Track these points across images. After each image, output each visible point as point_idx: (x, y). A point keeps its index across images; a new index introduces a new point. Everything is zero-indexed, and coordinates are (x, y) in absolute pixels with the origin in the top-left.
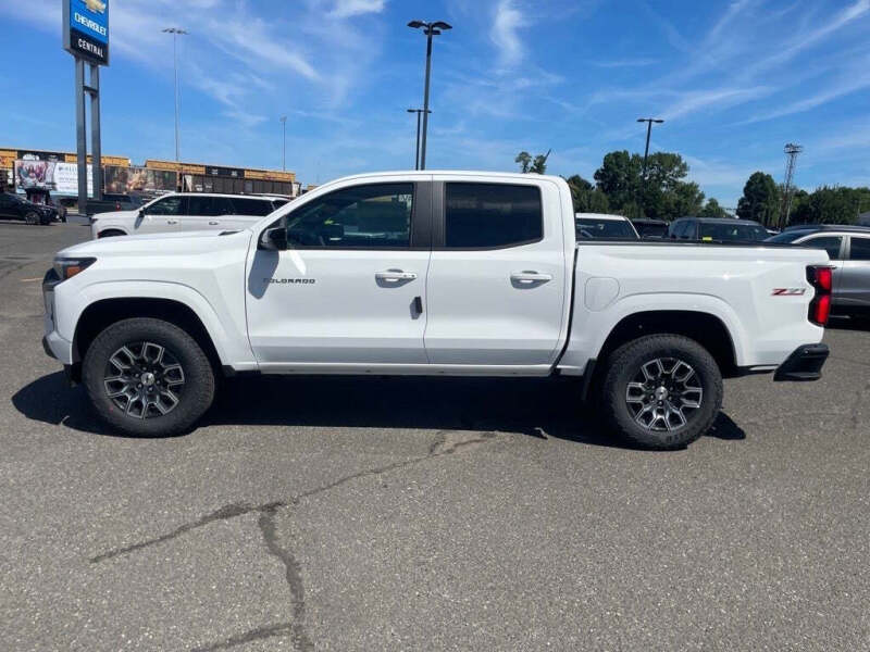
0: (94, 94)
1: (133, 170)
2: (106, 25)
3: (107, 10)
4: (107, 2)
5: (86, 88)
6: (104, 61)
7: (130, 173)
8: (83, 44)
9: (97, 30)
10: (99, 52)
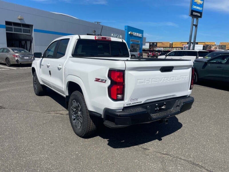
0: (196, 26)
1: (213, 45)
2: (202, 7)
3: (203, 3)
4: (203, 1)
5: (194, 25)
6: (201, 17)
7: (212, 46)
8: (195, 13)
9: (199, 9)
10: (199, 15)
